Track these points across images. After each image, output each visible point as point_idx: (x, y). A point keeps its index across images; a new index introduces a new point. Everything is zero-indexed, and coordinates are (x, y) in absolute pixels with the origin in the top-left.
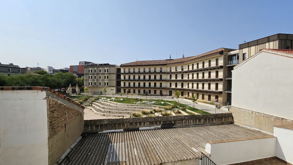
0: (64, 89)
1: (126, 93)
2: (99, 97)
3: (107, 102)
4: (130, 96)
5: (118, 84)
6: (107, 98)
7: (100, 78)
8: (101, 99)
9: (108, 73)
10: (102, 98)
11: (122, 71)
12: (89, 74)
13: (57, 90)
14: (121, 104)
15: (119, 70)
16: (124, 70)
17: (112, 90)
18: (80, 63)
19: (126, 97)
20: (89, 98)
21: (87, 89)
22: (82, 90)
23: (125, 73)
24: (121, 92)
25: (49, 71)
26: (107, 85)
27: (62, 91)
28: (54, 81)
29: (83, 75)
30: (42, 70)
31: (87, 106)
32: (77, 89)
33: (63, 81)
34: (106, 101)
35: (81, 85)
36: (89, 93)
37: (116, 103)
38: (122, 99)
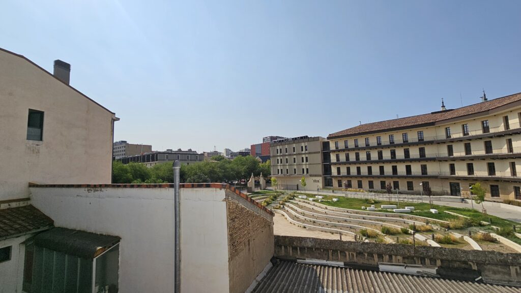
0: (244, 181)
1: (343, 186)
2: (295, 195)
3: (309, 203)
4: (351, 194)
5: (327, 170)
6: (309, 195)
7: (295, 162)
8: (297, 197)
9: (307, 152)
10: (300, 197)
11: (332, 146)
12: (278, 156)
13: (236, 182)
14: (334, 209)
15: (326, 145)
16: (336, 143)
17: (315, 181)
18: (264, 139)
19: (344, 195)
20: (279, 196)
21: (275, 181)
22: (268, 182)
23: (338, 150)
24: (332, 186)
25: (227, 155)
26: (307, 172)
27: (242, 183)
28: (233, 170)
29: (269, 157)
30: (219, 155)
31: (277, 209)
32: (262, 181)
33: (243, 169)
34: (306, 201)
35: (267, 175)
36: (279, 187)
37: (324, 206)
38: (335, 200)
